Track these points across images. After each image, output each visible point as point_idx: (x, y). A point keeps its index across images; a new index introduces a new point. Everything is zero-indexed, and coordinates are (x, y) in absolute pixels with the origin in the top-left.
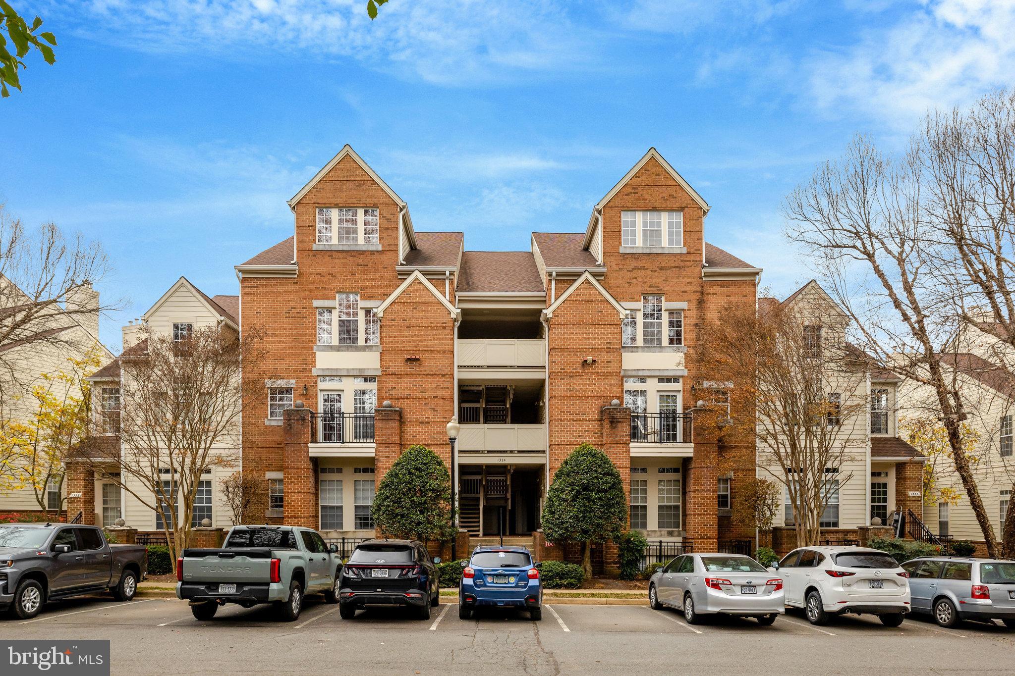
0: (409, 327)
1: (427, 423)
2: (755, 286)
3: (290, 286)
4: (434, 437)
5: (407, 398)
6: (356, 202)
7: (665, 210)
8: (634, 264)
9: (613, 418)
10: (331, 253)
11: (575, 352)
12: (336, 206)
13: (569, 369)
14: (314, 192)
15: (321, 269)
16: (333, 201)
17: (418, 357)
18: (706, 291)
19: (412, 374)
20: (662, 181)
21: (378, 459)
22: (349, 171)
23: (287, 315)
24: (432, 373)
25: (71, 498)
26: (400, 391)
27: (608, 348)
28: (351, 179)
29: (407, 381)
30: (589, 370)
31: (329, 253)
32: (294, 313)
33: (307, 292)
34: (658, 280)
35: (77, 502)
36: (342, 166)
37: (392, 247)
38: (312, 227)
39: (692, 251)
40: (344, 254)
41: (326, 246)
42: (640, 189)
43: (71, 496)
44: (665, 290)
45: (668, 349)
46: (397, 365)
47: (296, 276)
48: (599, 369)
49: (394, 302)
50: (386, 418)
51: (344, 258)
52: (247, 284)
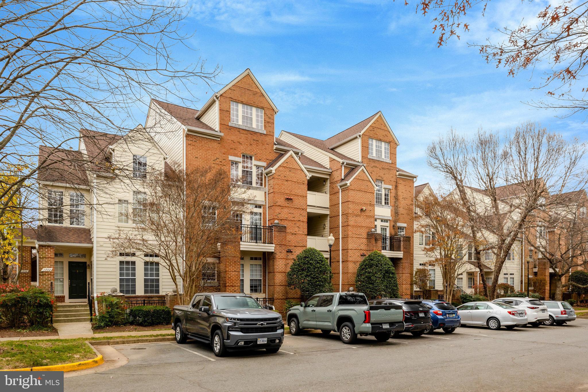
0: (287, 181)
1: (295, 234)
2: (413, 182)
3: (215, 145)
4: (298, 243)
5: (286, 220)
6: (253, 103)
7: (383, 141)
8: (373, 164)
9: (376, 238)
10: (239, 130)
11: (357, 204)
12: (242, 103)
13: (356, 212)
14: (230, 91)
15: (233, 138)
16: (240, 99)
17: (292, 198)
18: (398, 182)
19: (288, 207)
20: (383, 127)
21: (276, 253)
22: (249, 84)
23: (214, 162)
24: (298, 207)
25: (43, 272)
26: (283, 216)
27: (370, 204)
28: (250, 89)
29: (286, 210)
30: (363, 214)
31: (238, 130)
32: (218, 162)
33: (226, 150)
34: (381, 173)
35: (48, 275)
36: (245, 80)
37: (271, 133)
38: (228, 112)
39: (393, 162)
40: (246, 132)
41: (237, 125)
42: (375, 129)
43: (42, 270)
44: (384, 179)
45: (385, 207)
46: (281, 201)
47: (219, 139)
48: (367, 213)
49: (280, 166)
50: (280, 230)
51: (246, 134)
52: (189, 138)
